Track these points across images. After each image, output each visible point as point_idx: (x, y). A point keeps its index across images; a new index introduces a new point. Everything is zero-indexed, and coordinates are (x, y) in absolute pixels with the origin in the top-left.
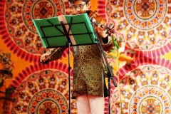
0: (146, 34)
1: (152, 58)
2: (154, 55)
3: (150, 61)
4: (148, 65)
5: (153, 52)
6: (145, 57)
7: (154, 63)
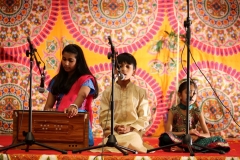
0: (9, 31)
1: (14, 56)
2: (16, 53)
3: (12, 59)
4: (9, 63)
5: (15, 49)
6: (7, 54)
7: (16, 61)
